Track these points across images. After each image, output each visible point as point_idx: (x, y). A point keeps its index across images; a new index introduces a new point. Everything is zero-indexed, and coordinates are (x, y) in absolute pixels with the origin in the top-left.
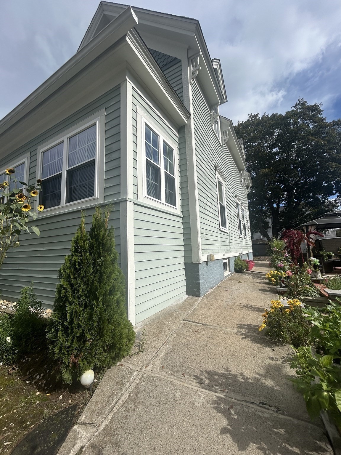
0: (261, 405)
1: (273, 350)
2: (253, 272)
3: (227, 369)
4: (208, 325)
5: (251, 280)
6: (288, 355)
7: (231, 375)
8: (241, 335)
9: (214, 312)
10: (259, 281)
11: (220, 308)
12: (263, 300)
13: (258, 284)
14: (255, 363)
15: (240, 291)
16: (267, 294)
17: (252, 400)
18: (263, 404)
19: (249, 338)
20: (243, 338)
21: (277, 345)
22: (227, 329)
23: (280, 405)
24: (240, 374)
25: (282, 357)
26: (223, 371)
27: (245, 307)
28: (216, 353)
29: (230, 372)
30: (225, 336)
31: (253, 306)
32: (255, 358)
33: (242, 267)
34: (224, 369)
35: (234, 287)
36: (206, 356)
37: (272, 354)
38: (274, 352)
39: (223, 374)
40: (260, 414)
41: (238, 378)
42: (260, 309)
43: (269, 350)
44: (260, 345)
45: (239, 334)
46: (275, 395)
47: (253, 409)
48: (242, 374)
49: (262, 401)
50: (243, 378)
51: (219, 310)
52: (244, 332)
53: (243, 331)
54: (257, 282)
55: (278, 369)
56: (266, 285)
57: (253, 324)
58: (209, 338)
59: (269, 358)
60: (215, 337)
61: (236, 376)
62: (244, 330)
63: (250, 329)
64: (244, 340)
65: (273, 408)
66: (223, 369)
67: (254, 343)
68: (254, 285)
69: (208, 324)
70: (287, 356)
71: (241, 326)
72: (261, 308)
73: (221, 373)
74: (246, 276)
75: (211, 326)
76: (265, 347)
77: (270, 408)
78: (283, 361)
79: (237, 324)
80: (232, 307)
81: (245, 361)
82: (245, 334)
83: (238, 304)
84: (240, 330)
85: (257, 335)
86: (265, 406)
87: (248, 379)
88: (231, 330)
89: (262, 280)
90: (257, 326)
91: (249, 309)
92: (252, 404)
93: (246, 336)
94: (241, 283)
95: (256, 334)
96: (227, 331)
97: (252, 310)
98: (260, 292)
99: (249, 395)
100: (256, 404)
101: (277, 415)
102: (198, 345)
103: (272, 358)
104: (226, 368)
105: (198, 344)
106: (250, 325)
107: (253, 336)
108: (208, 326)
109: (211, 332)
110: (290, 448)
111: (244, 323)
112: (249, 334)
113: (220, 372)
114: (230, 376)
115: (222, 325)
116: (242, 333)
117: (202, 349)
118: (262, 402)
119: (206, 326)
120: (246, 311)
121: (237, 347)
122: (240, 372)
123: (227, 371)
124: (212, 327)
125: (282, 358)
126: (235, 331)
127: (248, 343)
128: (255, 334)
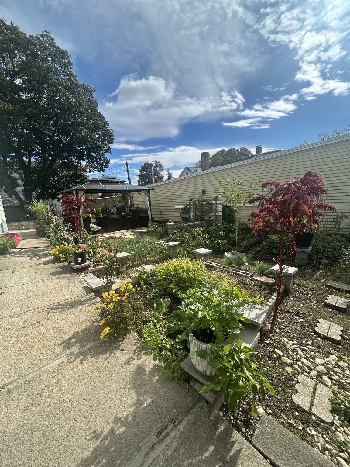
0: (161, 437)
1: (122, 350)
2: (22, 249)
3: (96, 435)
4: (8, 384)
5: (29, 262)
6: (135, 345)
7: (107, 439)
8: (76, 358)
9: (5, 348)
10: (41, 261)
11: (12, 335)
12: (67, 288)
13: (42, 266)
14: (118, 386)
15: (24, 286)
16: (64, 278)
17: (150, 444)
18: (160, 433)
19: (88, 355)
20: (81, 362)
21: (120, 341)
22: (49, 365)
23: (171, 415)
24: (114, 422)
25: (134, 352)
26: (93, 445)
27: (52, 309)
28: (61, 426)
29: (103, 435)
30: (55, 380)
31: (62, 303)
32: (113, 378)
33: (5, 246)
34: (91, 439)
35: (11, 283)
36: (47, 452)
37: (124, 357)
38: (124, 352)
39: (95, 450)
40: (170, 452)
41: (118, 432)
42: (72, 303)
43: (117, 353)
44: (106, 355)
45: (72, 359)
46: (159, 407)
47: (162, 457)
48: (117, 420)
49: (157, 431)
50: (123, 424)
51: (14, 340)
52: (77, 351)
53: (75, 349)
54: (40, 264)
55: (140, 370)
56: (54, 265)
57: (80, 330)
58: (27, 408)
59: (125, 364)
60: (39, 396)
61: (112, 431)
62: (74, 347)
63: (81, 339)
64: (85, 363)
65: (170, 427)
66: (91, 442)
67: (98, 357)
68: (39, 269)
69: (7, 382)
70: (135, 347)
71: (67, 345)
72: (73, 300)
73: (93, 453)
74: (17, 259)
75: (15, 380)
76: (112, 353)
77: (168, 430)
78: (138, 356)
79: (60, 345)
80: (33, 320)
81: (106, 395)
82: (80, 354)
83: (39, 310)
84: (68, 351)
85: (95, 343)
86: (164, 434)
87: (126, 418)
88: (58, 361)
89: (44, 259)
90: (85, 329)
91: (60, 310)
92: (153, 449)
93: (84, 354)
94: (17, 273)
95: (92, 341)
96: (51, 368)
97: (65, 310)
98: (54, 277)
99: (142, 441)
100: (155, 443)
101: (179, 431)
102: (13, 446)
103: (127, 362)
104: (92, 435)
105: (11, 444)
106: (78, 332)
107: (91, 348)
108: (11, 386)
109: (25, 391)
110: (207, 454)
111: (67, 337)
112: (85, 348)
113: (89, 453)
114: (107, 442)
115: (36, 363)
116: (76, 355)
117: (27, 447)
118: (158, 433)
119: (6, 389)
120: (58, 316)
121: (84, 382)
122: (112, 419)
123: (97, 438)
124: (21, 381)
125: (134, 354)
126: (64, 359)
127: (91, 362)
128: (91, 343)
